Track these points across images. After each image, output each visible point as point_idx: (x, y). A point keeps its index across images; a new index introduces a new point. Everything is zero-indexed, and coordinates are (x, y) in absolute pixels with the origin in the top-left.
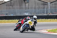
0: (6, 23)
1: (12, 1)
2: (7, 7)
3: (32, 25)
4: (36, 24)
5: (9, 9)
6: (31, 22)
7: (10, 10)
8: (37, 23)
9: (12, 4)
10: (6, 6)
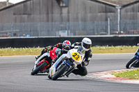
0: (14, 55)
1: (28, 2)
2: (16, 18)
3: (80, 61)
4: (89, 59)
5: (21, 22)
6: (78, 54)
7: (23, 24)
8: (91, 56)
9: (29, 9)
10: (14, 14)
